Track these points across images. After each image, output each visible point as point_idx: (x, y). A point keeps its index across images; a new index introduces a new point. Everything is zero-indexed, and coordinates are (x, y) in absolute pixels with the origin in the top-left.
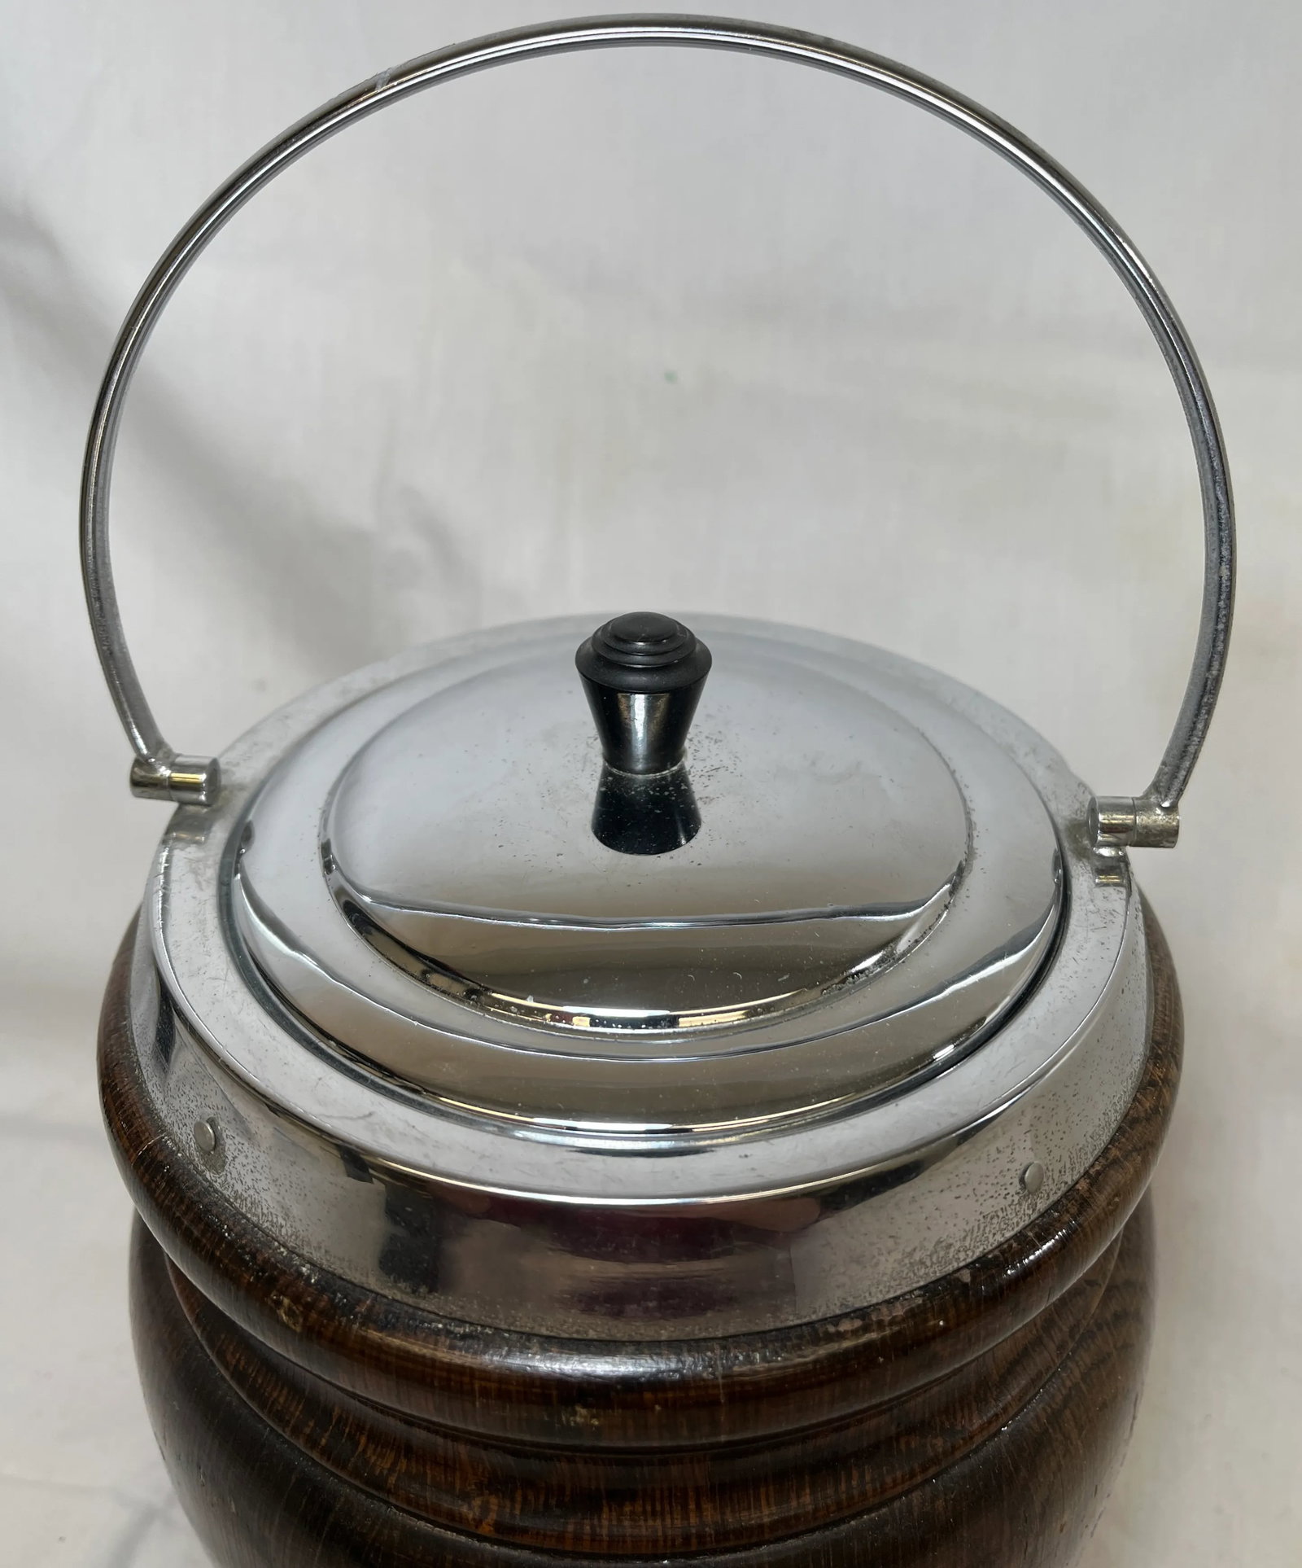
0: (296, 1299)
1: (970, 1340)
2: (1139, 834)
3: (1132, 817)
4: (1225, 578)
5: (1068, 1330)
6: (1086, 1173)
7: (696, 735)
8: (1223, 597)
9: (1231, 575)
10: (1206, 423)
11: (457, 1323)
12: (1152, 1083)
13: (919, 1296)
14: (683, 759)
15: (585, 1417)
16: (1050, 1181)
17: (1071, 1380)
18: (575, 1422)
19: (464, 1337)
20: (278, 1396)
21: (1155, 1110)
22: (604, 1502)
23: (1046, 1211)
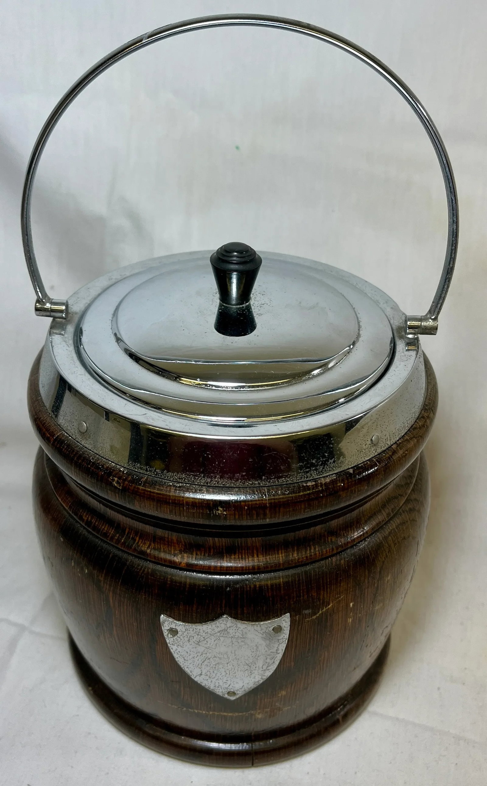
0: (120, 478)
1: (352, 492)
2: (423, 329)
3: (420, 323)
4: (455, 229)
5: (391, 509)
6: (396, 443)
7: (255, 292)
8: (454, 236)
9: (457, 228)
10: (447, 169)
11: (177, 483)
12: (423, 417)
13: (335, 476)
14: (250, 301)
15: (222, 511)
16: (382, 442)
17: (392, 527)
18: (218, 513)
19: (180, 487)
20: (104, 528)
21: (423, 426)
22: (225, 555)
23: (380, 453)
